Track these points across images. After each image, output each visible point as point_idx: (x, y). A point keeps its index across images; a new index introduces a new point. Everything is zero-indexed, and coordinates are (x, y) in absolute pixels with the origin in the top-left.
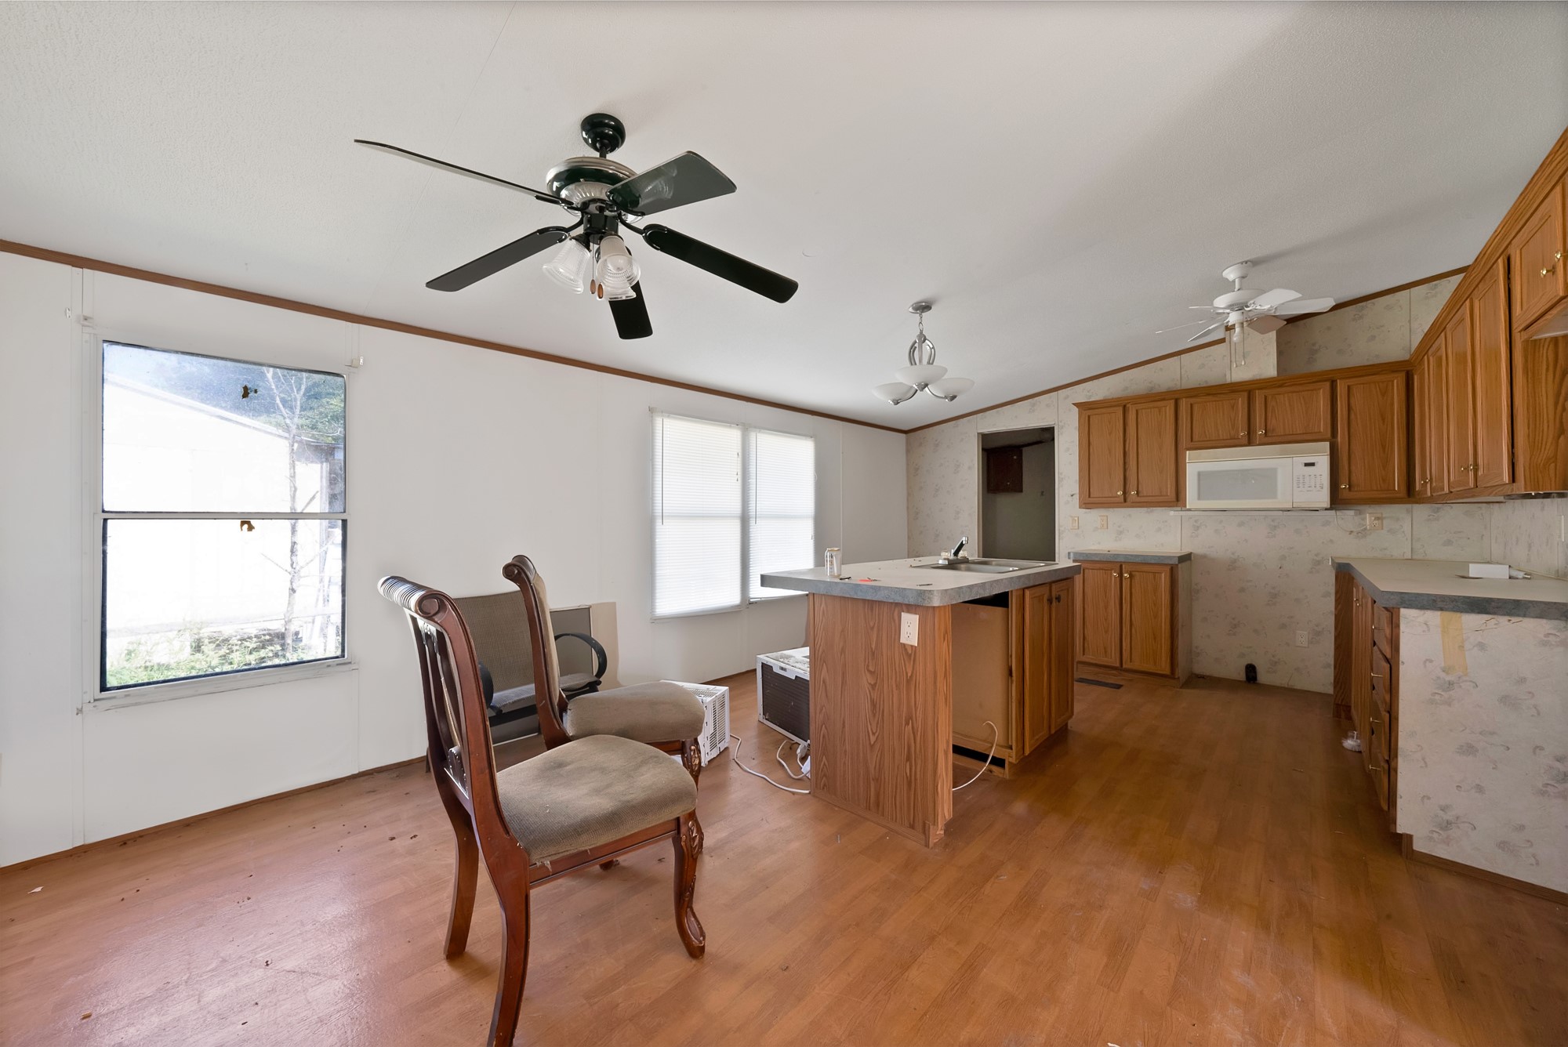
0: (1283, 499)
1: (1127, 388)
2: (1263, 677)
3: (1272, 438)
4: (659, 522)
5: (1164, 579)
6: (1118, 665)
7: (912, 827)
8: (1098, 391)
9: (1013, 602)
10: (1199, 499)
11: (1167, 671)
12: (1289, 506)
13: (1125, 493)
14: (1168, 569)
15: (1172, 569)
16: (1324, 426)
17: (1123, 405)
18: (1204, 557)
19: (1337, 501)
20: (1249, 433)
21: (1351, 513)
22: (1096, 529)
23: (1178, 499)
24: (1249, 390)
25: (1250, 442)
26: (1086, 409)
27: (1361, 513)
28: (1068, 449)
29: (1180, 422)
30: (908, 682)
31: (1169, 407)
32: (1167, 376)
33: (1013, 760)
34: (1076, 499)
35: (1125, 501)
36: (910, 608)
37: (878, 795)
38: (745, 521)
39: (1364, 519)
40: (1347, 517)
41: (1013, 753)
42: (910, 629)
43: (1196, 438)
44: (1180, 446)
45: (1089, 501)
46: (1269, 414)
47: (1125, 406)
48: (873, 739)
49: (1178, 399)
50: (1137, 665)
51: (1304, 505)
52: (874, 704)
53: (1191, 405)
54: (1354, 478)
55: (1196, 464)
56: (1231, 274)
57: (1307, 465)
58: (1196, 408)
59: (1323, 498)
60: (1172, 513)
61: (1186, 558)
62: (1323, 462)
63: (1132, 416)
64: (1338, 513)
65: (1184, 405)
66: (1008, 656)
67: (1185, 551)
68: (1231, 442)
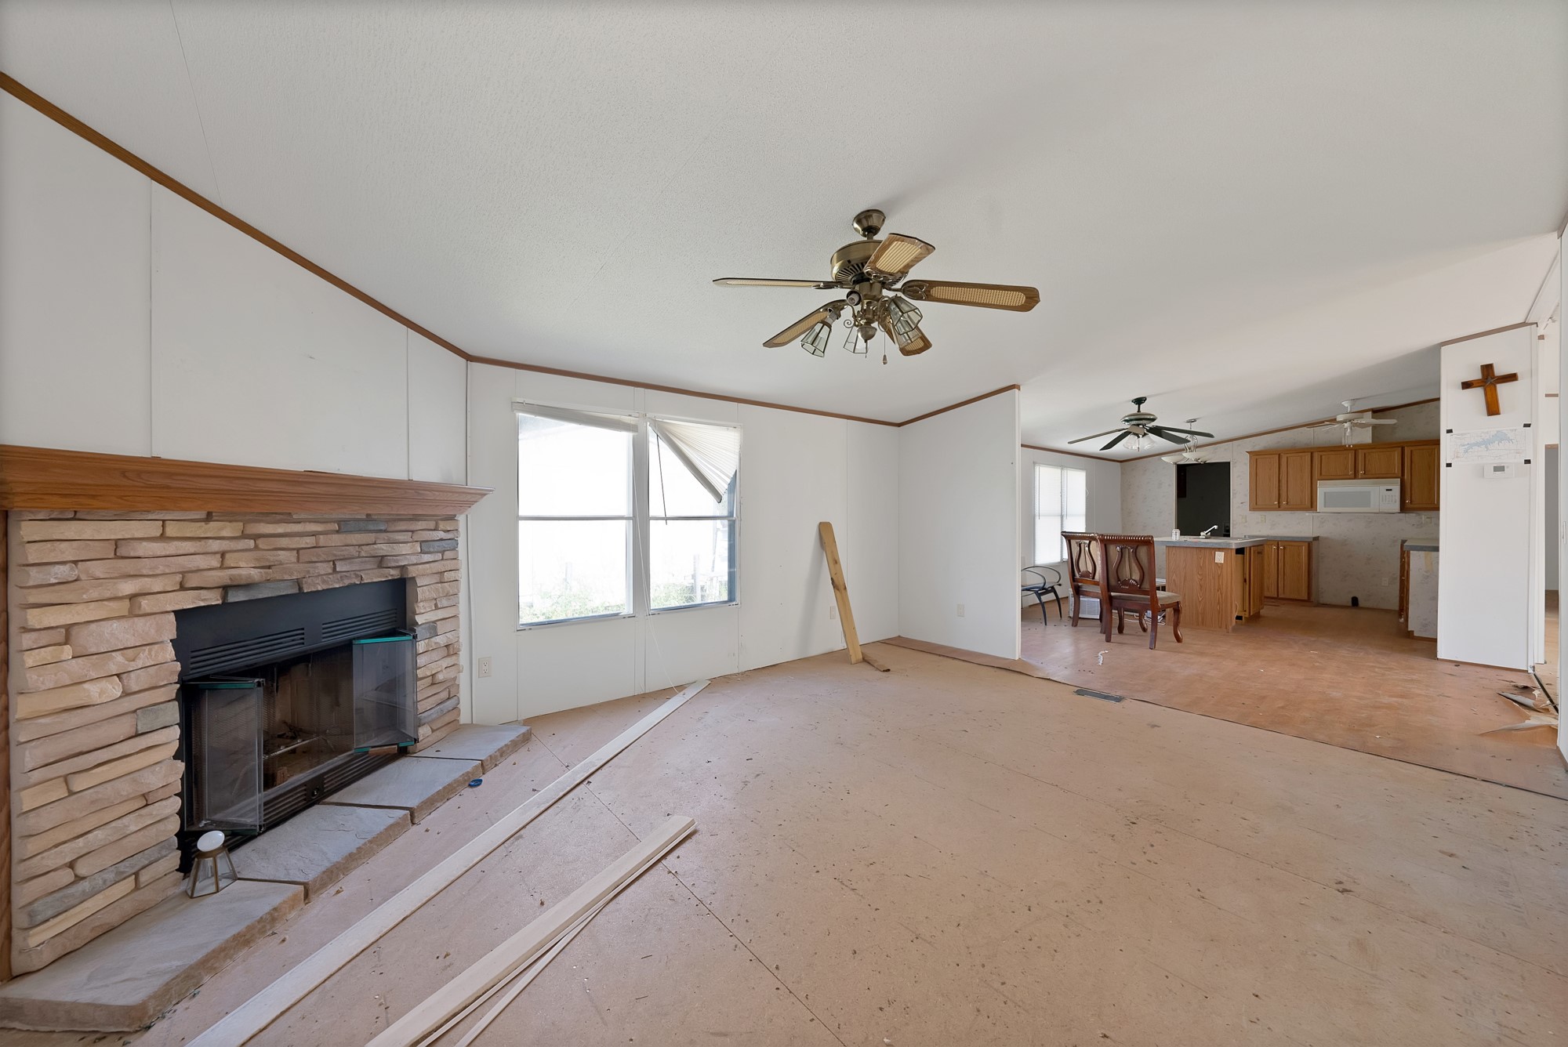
0: (1374, 506)
1: (1279, 442)
2: (1361, 603)
3: (1368, 475)
4: (1037, 518)
5: (1304, 549)
6: (1276, 596)
7: (1221, 627)
8: (1260, 444)
9: (1247, 552)
10: (1325, 507)
11: (1306, 598)
12: (1378, 511)
13: (1279, 503)
14: (1307, 544)
15: (1309, 544)
16: (1397, 470)
17: (1278, 454)
18: (1326, 538)
19: (1404, 508)
20: (1355, 472)
21: (1414, 515)
22: (1258, 523)
23: (1312, 507)
24: (1356, 449)
25: (1355, 477)
26: (1255, 455)
27: (1419, 515)
28: (1239, 476)
29: (1314, 465)
30: (1219, 576)
31: (1308, 457)
32: (1305, 437)
33: (1247, 616)
34: (1247, 506)
35: (1279, 507)
36: (1220, 549)
37: (1203, 619)
38: (1062, 517)
39: (1421, 518)
40: (1411, 517)
41: (1247, 613)
42: (1220, 557)
43: (1323, 473)
44: (1313, 480)
45: (1256, 506)
46: (1367, 462)
47: (1279, 455)
48: (1200, 599)
49: (1313, 452)
50: (1287, 596)
51: (1386, 511)
52: (1201, 586)
53: (1321, 456)
54: (1413, 498)
55: (1323, 489)
56: (1346, 404)
57: (1387, 490)
58: (1323, 457)
59: (1397, 507)
60: (1307, 514)
61: (1316, 539)
62: (1397, 489)
63: (1284, 460)
64: (1407, 515)
65: (1316, 455)
66: (1244, 574)
67: (1315, 535)
68: (1344, 477)
